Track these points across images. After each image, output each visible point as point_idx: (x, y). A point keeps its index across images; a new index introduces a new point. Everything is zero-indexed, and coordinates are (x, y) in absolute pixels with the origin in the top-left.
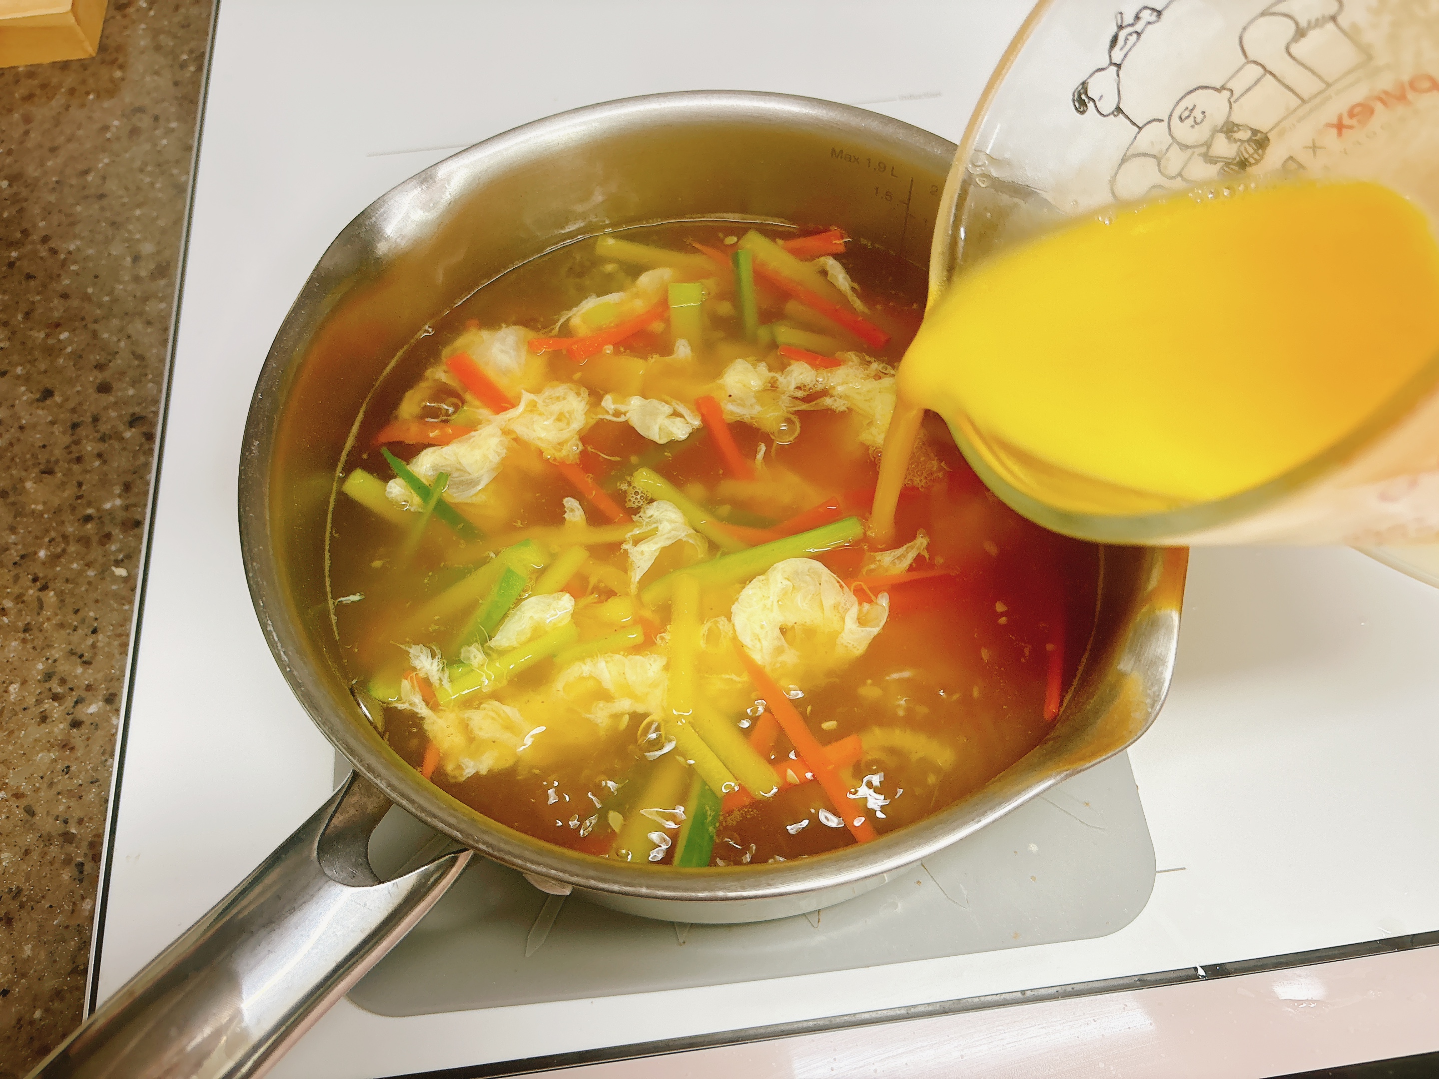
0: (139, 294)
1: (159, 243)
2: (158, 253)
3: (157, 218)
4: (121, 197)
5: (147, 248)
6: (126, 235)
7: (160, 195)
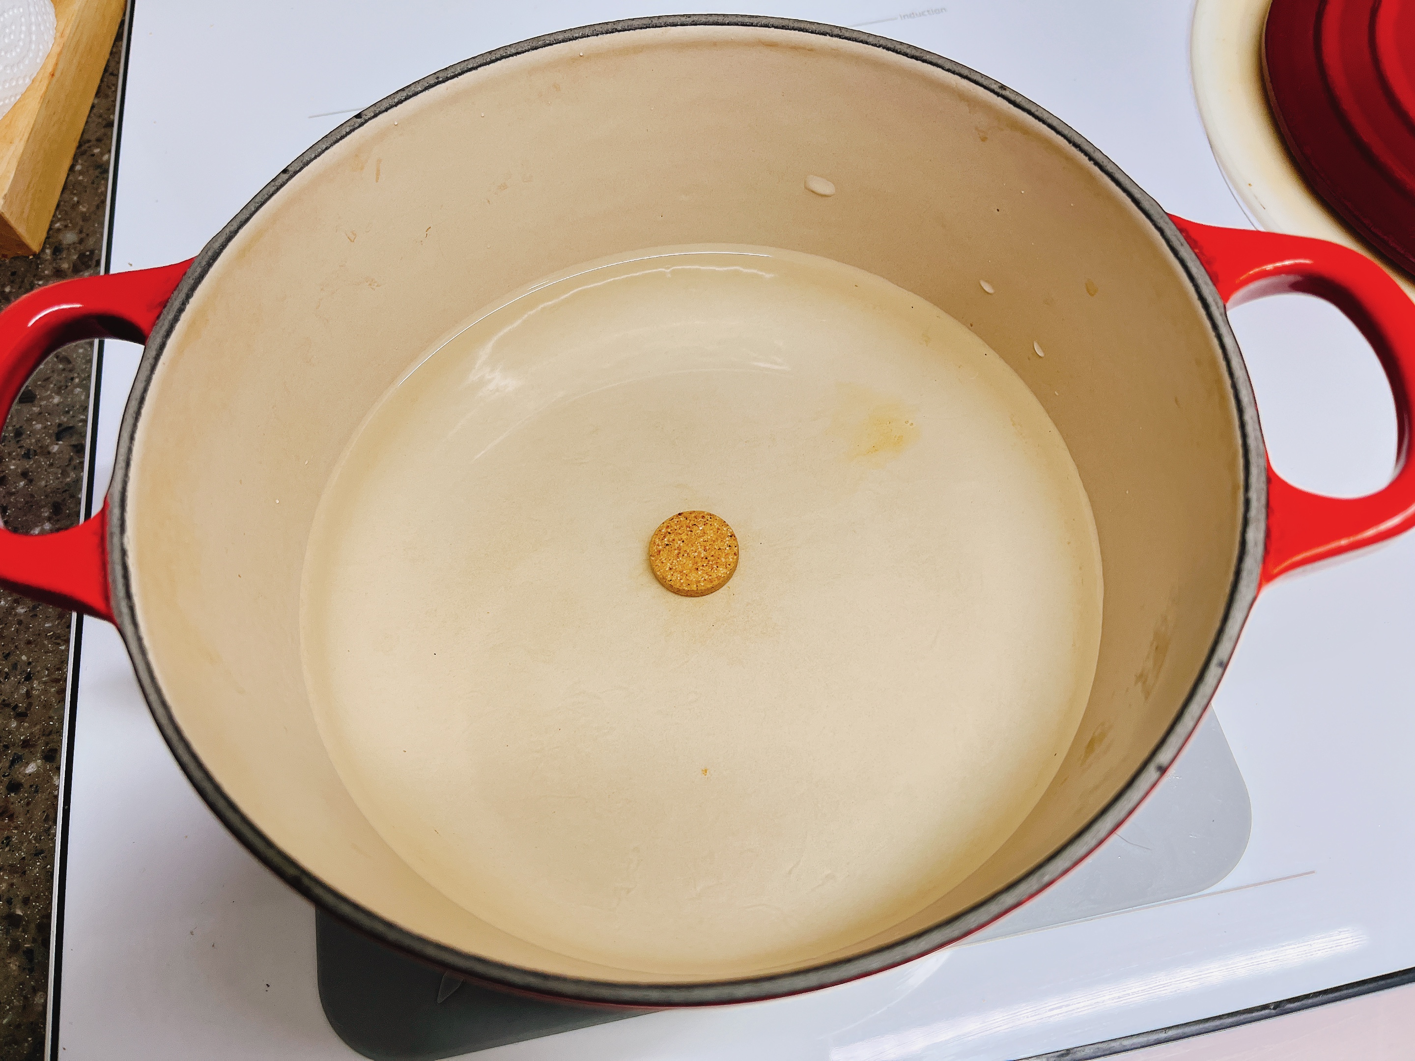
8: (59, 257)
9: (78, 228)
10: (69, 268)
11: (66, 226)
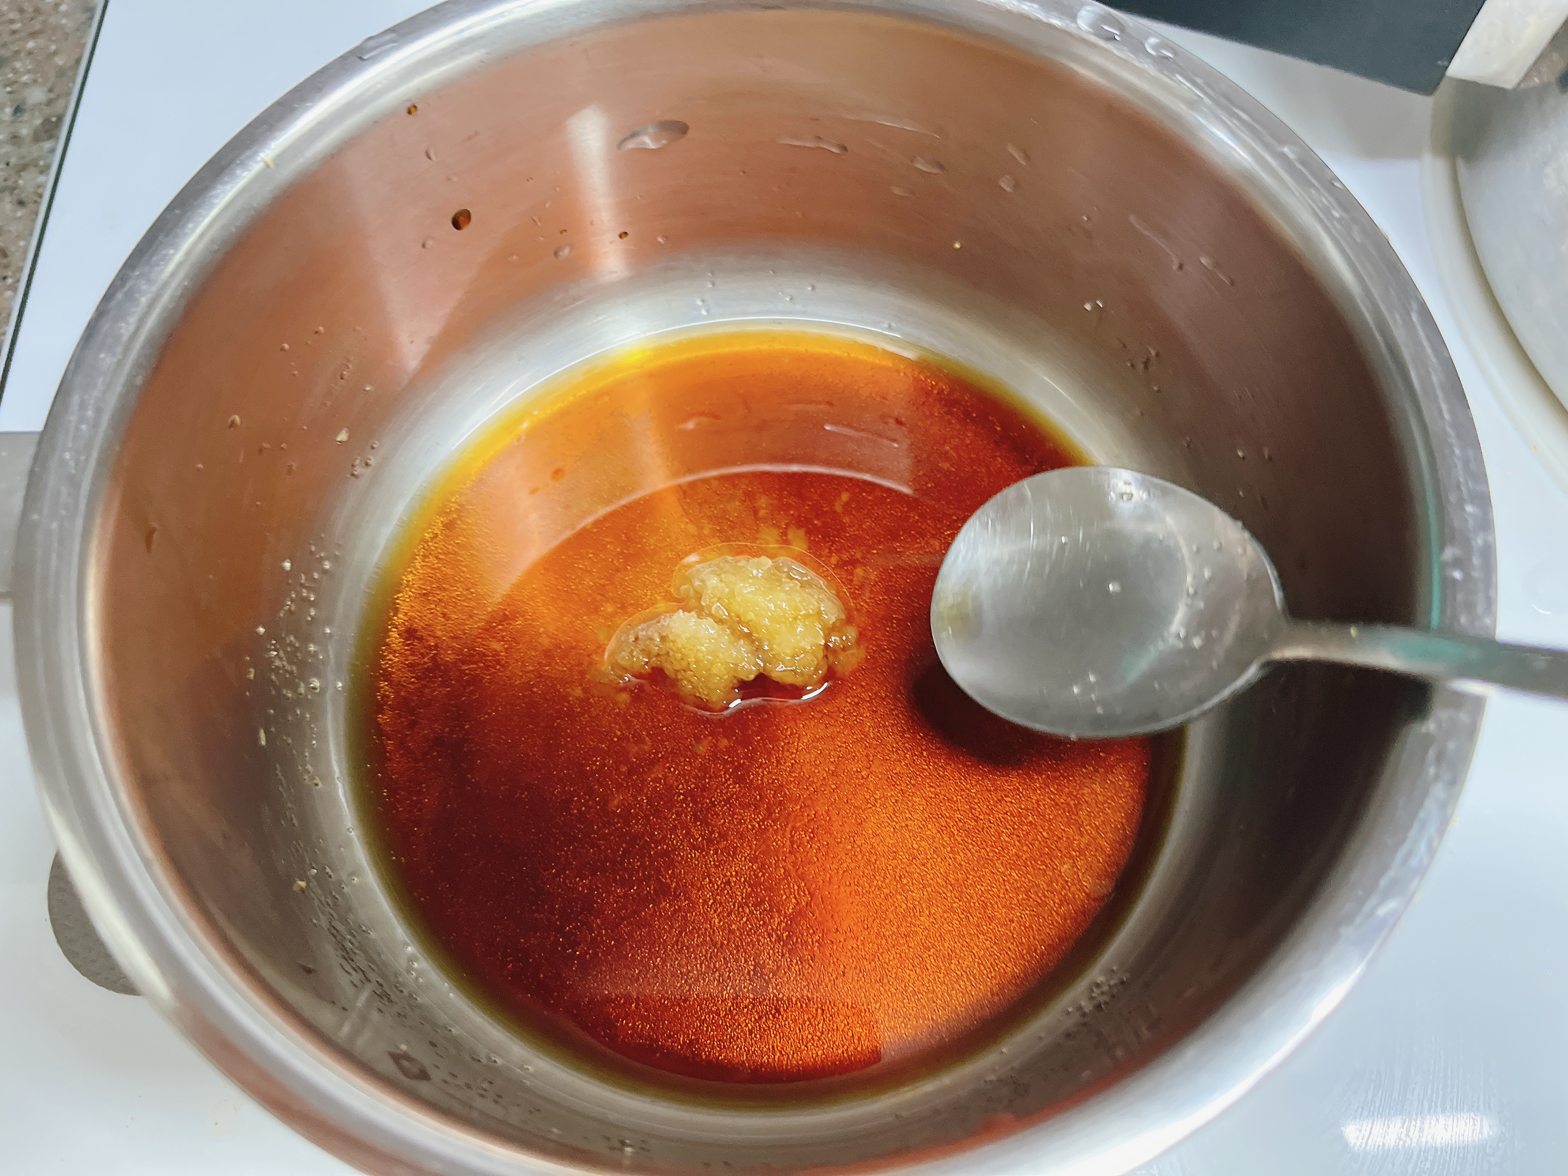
0: (13, 160)
1: (50, 91)
2: (49, 103)
3: (55, 53)
4: (12, 22)
5: (36, 95)
6: (10, 76)
7: (64, 21)
8: (20, 119)
9: (49, 84)
10: (28, 135)
11: (35, 81)
